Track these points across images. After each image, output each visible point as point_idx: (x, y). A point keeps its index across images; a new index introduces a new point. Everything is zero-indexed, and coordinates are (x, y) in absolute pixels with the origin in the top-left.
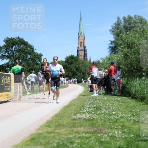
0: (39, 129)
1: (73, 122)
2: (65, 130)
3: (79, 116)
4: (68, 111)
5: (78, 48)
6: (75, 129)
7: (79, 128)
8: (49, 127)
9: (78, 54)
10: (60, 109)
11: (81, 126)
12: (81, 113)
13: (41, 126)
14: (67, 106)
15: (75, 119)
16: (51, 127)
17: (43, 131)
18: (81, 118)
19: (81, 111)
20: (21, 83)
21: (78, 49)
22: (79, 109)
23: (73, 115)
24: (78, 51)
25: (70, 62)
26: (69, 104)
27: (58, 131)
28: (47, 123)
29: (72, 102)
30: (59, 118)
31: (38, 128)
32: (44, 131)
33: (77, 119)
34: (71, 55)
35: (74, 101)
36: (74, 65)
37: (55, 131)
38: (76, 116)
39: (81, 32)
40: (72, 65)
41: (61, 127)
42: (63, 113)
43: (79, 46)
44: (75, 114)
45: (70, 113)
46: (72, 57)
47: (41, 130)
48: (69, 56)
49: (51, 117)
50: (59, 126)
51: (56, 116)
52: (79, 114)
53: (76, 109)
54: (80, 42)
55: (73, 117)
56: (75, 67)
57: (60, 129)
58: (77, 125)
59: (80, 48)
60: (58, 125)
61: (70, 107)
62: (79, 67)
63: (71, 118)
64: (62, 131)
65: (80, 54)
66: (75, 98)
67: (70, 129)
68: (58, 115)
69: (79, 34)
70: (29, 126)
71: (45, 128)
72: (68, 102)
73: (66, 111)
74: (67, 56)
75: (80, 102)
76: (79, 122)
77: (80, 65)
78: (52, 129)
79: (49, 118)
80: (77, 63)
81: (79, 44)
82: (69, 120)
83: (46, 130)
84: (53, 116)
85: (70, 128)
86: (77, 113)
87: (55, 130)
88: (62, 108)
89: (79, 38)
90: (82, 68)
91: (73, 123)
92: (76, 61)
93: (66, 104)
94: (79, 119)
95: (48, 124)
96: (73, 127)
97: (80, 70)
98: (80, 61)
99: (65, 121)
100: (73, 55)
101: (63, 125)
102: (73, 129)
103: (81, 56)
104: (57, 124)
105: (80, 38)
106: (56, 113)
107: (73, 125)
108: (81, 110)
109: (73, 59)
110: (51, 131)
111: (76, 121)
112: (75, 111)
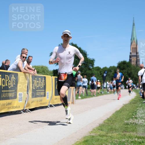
0: (92, 132)
1: (126, 126)
2: (117, 134)
3: (131, 121)
4: (120, 115)
5: (131, 53)
6: (128, 134)
7: (132, 133)
8: (101, 130)
9: (130, 60)
10: (112, 114)
11: (133, 131)
12: (133, 118)
13: (94, 129)
14: (119, 110)
15: (127, 124)
16: (103, 131)
17: (95, 134)
18: (134, 123)
19: (133, 117)
20: (74, 87)
21: (131, 55)
22: (131, 114)
23: (125, 120)
24: (130, 57)
25: (122, 67)
26: (121, 109)
27: (110, 135)
28: (99, 126)
29: (124, 107)
30: (112, 122)
31: (90, 131)
32: (97, 134)
33: (130, 124)
34: (123, 61)
35: (126, 106)
36: (126, 71)
37: (107, 135)
38: (128, 121)
39: (134, 38)
40: (124, 71)
41: (113, 130)
42: (115, 117)
43: (132, 52)
44: (128, 119)
45: (122, 118)
46: (124, 63)
47: (93, 133)
48: (122, 62)
49: (103, 121)
50: (112, 130)
51: (108, 120)
52: (131, 119)
53: (128, 114)
54: (133, 48)
55: (125, 122)
56: (127, 72)
57: (112, 133)
58: (129, 129)
59: (133, 54)
60: (110, 129)
61: (122, 112)
62: (131, 73)
63: (123, 123)
64: (115, 134)
65: (133, 60)
66: (127, 103)
67: (123, 134)
68: (110, 119)
69: (131, 39)
70: (82, 128)
71: (98, 131)
72: (120, 107)
73: (118, 115)
74: (120, 62)
75: (132, 107)
76: (132, 127)
77: (133, 71)
78: (104, 132)
79: (101, 122)
80: (130, 69)
81: (132, 50)
82: (121, 125)
83: (99, 133)
84: (105, 120)
85: (123, 132)
86: (129, 118)
87: (107, 133)
88: (114, 112)
89: (131, 43)
90: (134, 74)
91: (125, 128)
92: (128, 66)
93: (118, 109)
94: (132, 124)
95: (101, 127)
96: (126, 132)
97: (132, 76)
98: (132, 67)
99: (117, 125)
100: (125, 61)
101: (115, 129)
102: (125, 133)
103: (133, 61)
104: (109, 127)
105: (133, 43)
106: (108, 117)
107: (125, 129)
108: (133, 115)
109: (125, 65)
110: (103, 134)
111: (129, 126)
112: (127, 116)
